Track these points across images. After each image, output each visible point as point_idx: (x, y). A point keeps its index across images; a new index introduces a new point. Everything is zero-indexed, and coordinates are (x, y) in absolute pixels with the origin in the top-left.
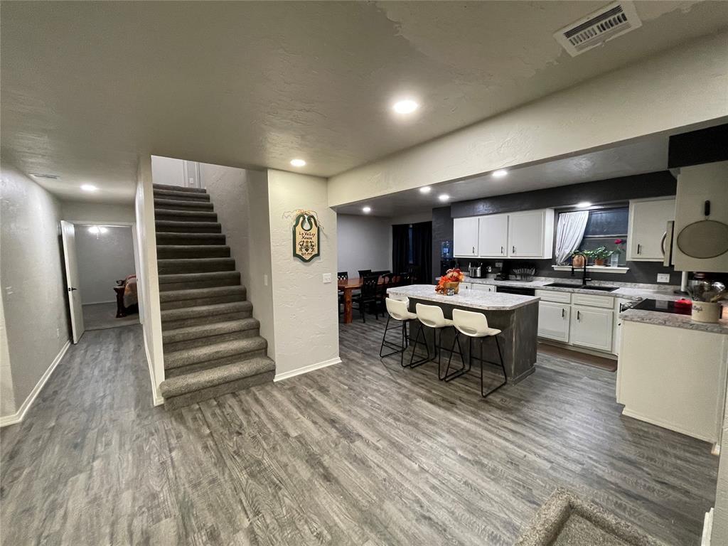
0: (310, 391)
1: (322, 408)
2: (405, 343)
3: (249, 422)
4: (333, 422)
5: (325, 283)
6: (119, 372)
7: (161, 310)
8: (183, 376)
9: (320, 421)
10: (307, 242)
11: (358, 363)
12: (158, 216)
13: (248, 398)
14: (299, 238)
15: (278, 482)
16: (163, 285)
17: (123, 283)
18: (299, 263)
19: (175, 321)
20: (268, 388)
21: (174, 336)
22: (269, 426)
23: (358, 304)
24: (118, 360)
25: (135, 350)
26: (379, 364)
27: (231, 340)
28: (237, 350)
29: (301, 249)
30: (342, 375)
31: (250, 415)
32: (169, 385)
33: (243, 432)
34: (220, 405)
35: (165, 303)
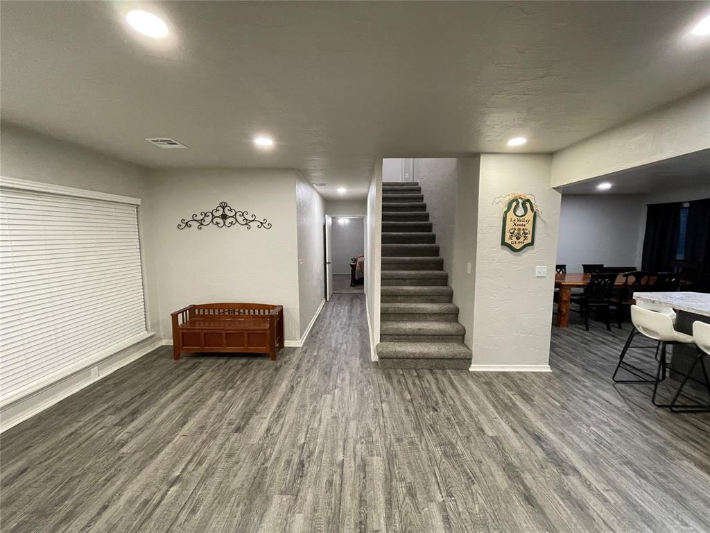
0: (510, 393)
1: (524, 418)
2: (661, 372)
3: (444, 402)
4: (538, 439)
5: (538, 277)
6: (351, 328)
7: (381, 285)
8: (392, 343)
9: (523, 432)
10: (519, 229)
11: (575, 379)
12: (384, 208)
13: (444, 379)
14: (509, 225)
15: (471, 475)
16: (385, 265)
17: (355, 260)
18: (508, 253)
19: (389, 296)
20: (464, 375)
21: (388, 308)
22: (464, 414)
23: (578, 305)
24: (350, 318)
25: (361, 314)
26: (609, 389)
27: (432, 321)
28: (436, 331)
29: (511, 238)
30: (551, 387)
31: (445, 396)
32: (383, 347)
33: (438, 409)
34: (419, 376)
35: (385, 280)
